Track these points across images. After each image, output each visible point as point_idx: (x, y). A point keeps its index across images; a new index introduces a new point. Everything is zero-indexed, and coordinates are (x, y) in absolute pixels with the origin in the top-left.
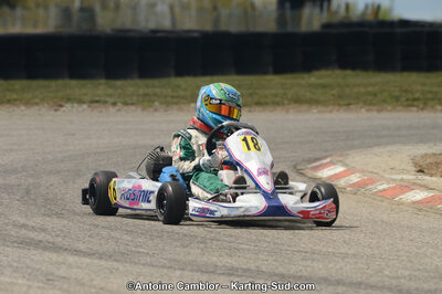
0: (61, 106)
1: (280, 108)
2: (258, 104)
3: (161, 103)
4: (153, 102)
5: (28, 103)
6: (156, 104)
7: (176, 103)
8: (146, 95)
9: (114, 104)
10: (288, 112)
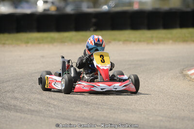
6: (154, 41)
9: (135, 42)
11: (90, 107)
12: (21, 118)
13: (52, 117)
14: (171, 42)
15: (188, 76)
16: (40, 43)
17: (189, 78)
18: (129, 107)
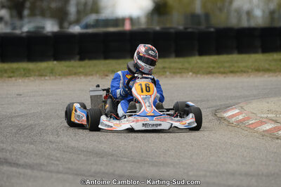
0: (107, 76)
1: (245, 75)
2: (232, 72)
3: (170, 73)
4: (165, 72)
5: (86, 75)
6: (168, 73)
7: (180, 73)
8: (164, 68)
10: (249, 76)
11: (105, 159)
12: (20, 174)
13: (59, 172)
14: (191, 73)
15: (224, 119)
16: (11, 77)
17: (226, 123)
18: (157, 160)
